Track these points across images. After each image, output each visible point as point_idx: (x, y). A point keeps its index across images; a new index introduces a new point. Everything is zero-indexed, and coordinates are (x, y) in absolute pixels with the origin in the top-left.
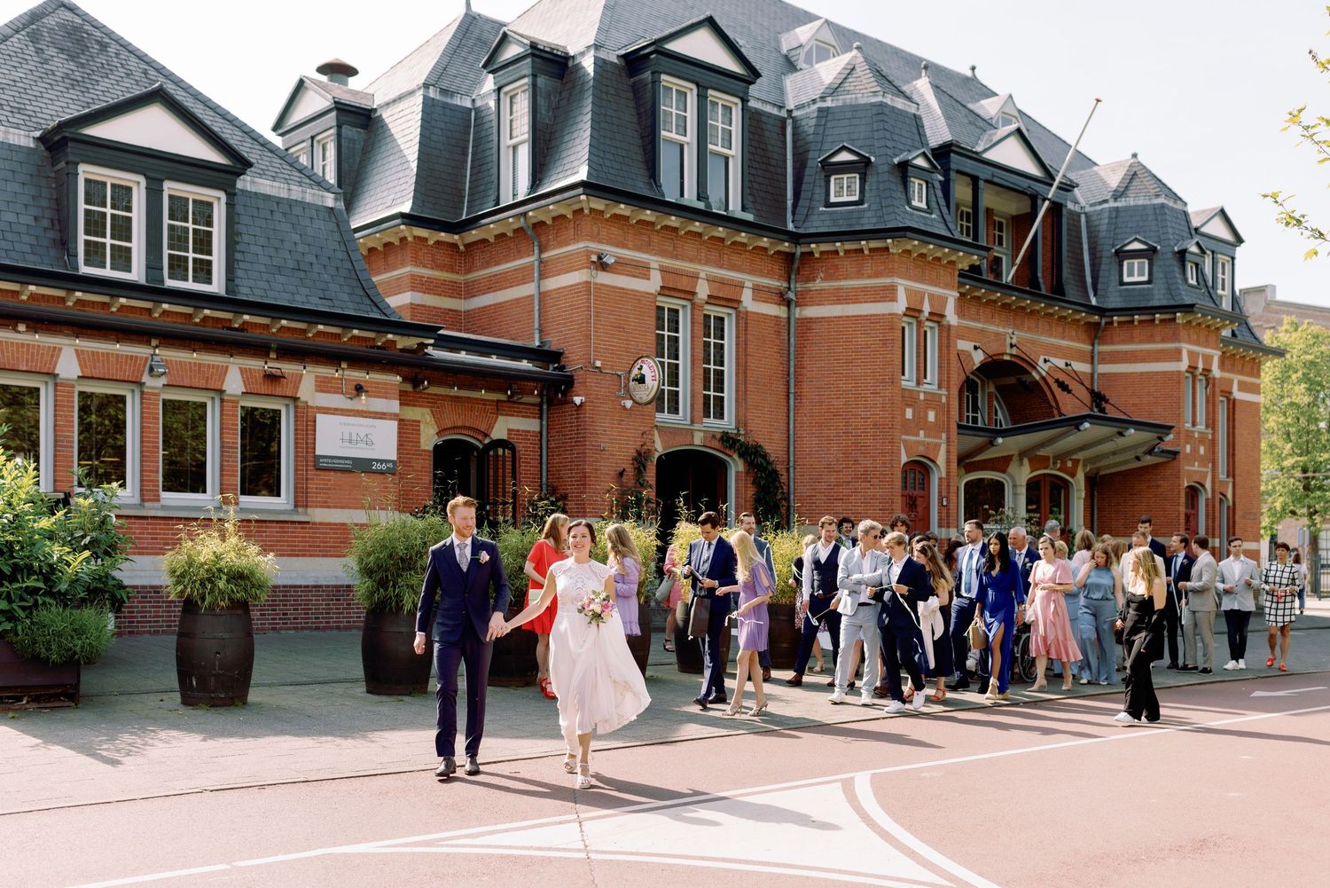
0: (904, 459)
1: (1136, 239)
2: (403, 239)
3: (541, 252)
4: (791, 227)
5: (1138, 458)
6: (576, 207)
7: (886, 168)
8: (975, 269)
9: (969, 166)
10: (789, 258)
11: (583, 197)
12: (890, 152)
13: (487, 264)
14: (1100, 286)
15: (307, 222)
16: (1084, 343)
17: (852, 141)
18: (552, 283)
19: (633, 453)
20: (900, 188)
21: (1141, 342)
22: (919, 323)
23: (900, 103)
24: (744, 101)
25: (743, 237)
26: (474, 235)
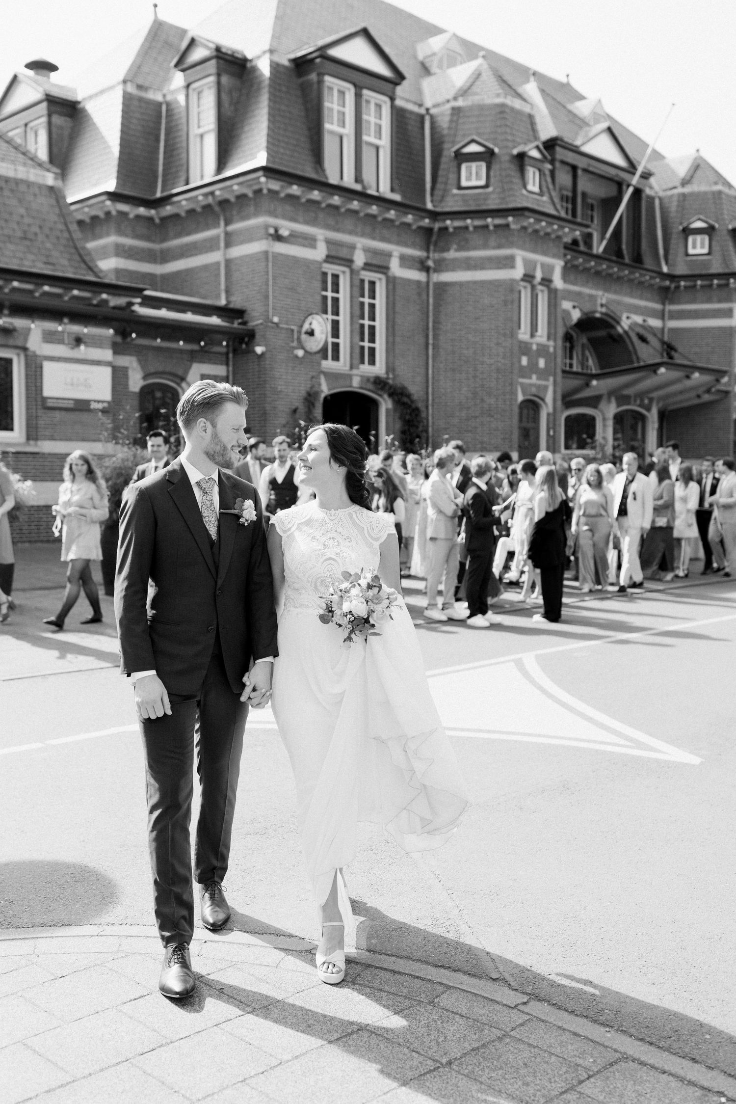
0: (520, 398)
1: (699, 219)
2: (108, 214)
3: (227, 224)
4: (429, 206)
5: (699, 396)
6: (256, 187)
7: (507, 158)
8: (575, 242)
9: (570, 157)
10: (428, 232)
11: (263, 179)
12: (510, 144)
13: (179, 235)
14: (670, 257)
15: (31, 198)
16: (657, 302)
17: (479, 134)
18: (236, 252)
19: (303, 393)
20: (518, 175)
21: (702, 302)
22: (533, 287)
23: (517, 104)
24: (392, 99)
25: (392, 214)
26: (168, 210)
